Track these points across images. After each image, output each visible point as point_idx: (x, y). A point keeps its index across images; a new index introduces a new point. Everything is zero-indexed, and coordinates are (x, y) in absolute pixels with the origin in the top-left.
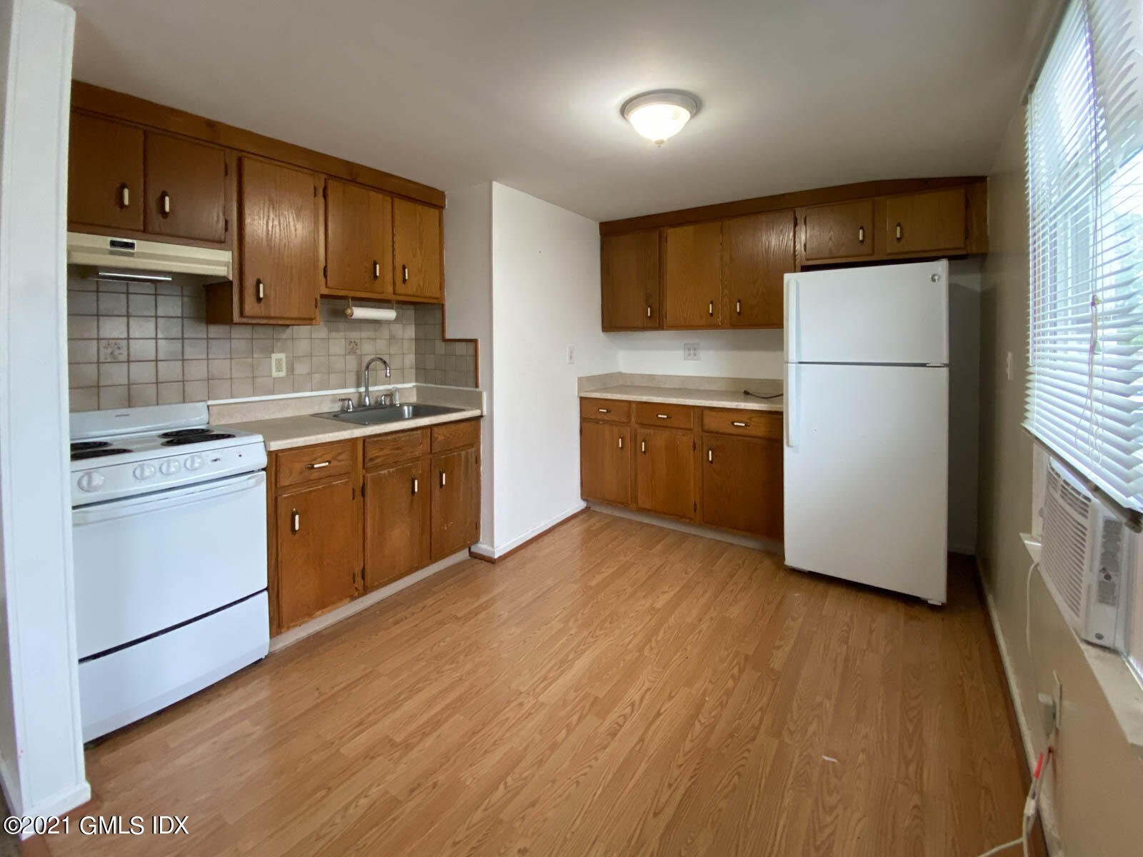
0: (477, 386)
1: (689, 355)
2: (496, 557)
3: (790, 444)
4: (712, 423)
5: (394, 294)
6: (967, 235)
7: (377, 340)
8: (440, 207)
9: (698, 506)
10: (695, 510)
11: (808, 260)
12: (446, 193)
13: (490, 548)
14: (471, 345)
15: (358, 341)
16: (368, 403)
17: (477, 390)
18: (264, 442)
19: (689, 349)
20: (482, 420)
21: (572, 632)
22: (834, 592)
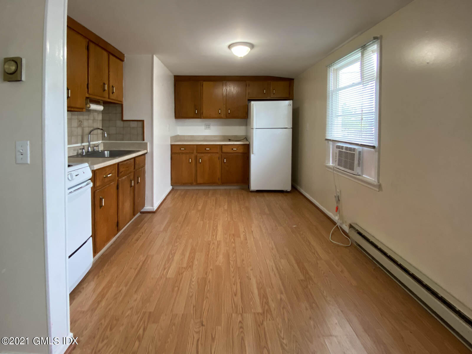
0: (144, 140)
1: (207, 128)
2: (155, 210)
3: (254, 153)
4: (224, 150)
5: (109, 98)
6: (290, 94)
7: (89, 120)
8: (122, 60)
9: (220, 179)
10: (219, 180)
11: (250, 98)
12: (125, 55)
13: (151, 208)
14: (140, 123)
15: (82, 120)
16: (90, 151)
17: (144, 142)
18: (89, 166)
19: (207, 126)
20: (146, 155)
21: (208, 222)
22: (265, 194)
